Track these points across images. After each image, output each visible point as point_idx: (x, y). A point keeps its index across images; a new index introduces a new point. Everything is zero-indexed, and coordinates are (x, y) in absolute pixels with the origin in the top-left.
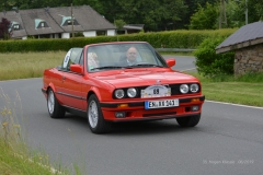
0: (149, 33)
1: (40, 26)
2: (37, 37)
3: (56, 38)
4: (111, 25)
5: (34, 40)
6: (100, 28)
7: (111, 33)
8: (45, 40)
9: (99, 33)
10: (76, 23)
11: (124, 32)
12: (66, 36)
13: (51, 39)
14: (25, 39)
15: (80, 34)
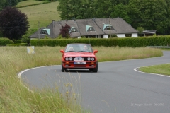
0: (159, 36)
1: (89, 30)
2: (87, 37)
3: (99, 38)
4: (135, 31)
5: (85, 39)
6: (127, 32)
7: (135, 36)
8: (92, 39)
9: (127, 35)
10: (112, 28)
11: (143, 35)
12: (106, 37)
13: (96, 39)
14: (79, 38)
15: (115, 36)
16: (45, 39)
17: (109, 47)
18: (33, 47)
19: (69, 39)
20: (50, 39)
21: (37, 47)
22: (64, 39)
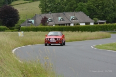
0: (108, 24)
1: (61, 20)
2: (59, 25)
3: (68, 26)
4: (92, 20)
5: (58, 26)
6: (87, 22)
7: (92, 24)
8: (63, 26)
9: (86, 24)
10: (76, 19)
11: (97, 24)
12: (72, 25)
13: (65, 26)
14: (54, 26)
15: (78, 24)
16: (31, 27)
17: (74, 32)
18: (22, 32)
19: (47, 27)
20: (34, 27)
21: (26, 32)
22: (44, 26)
